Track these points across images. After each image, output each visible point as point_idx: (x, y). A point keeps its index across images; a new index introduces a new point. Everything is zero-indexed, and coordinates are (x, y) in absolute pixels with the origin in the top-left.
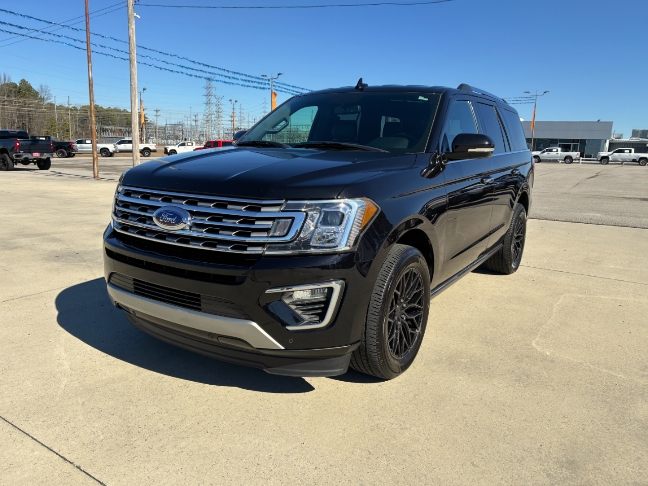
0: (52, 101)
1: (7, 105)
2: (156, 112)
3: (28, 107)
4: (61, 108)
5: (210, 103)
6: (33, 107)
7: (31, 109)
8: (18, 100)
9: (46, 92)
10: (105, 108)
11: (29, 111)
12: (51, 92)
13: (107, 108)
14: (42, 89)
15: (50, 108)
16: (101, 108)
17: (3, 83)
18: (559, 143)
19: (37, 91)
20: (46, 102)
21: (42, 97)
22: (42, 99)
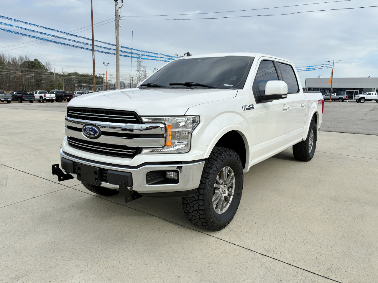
0: (52, 71)
1: (27, 73)
2: (110, 76)
3: (40, 74)
4: (57, 74)
5: (139, 70)
6: (42, 74)
7: (41, 75)
8: (34, 70)
9: (49, 66)
10: (81, 74)
11: (40, 76)
12: (52, 66)
13: (82, 74)
14: (47, 64)
15: (51, 75)
16: (79, 74)
17: (25, 60)
18: (346, 91)
19: (44, 65)
20: (49, 71)
21: (47, 69)
22: (47, 70)
